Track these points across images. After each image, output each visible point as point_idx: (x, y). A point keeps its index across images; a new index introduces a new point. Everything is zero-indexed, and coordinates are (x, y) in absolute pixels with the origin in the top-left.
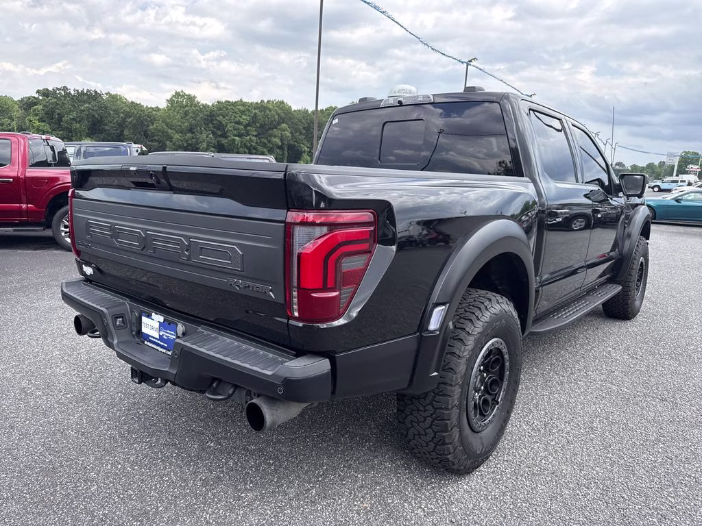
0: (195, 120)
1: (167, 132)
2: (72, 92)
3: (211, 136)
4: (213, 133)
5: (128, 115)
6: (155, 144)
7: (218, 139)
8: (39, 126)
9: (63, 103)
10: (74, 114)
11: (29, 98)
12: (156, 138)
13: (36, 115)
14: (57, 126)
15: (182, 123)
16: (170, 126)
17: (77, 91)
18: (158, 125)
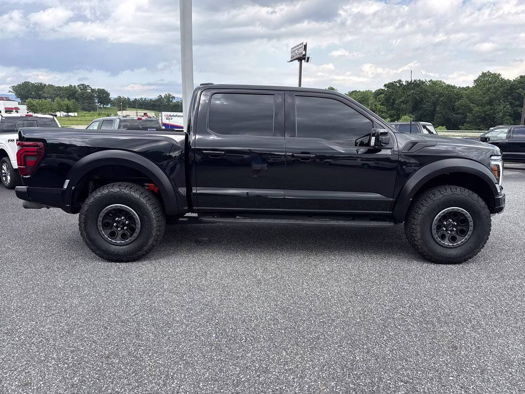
0: (496, 94)
1: (469, 106)
2: (404, 83)
3: (508, 106)
4: (511, 104)
5: (441, 95)
6: (459, 116)
7: (515, 109)
8: (380, 108)
9: (397, 92)
10: (403, 98)
11: (379, 90)
12: (460, 111)
13: (380, 101)
14: (391, 108)
15: (483, 98)
16: (472, 101)
17: (408, 82)
18: (464, 101)
